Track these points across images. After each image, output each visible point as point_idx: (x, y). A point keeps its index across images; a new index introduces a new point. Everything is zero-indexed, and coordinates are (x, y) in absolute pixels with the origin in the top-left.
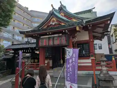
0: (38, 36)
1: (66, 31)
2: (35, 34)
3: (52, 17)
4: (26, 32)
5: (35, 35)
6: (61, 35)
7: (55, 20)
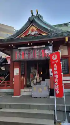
0: (14, 47)
1: (52, 42)
5: (11, 45)
6: (44, 46)
7: (34, 29)
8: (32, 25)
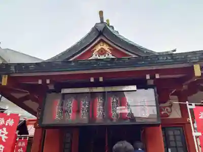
0: (51, 87)
2: (44, 78)
3: (99, 39)
4: (13, 69)
5: (44, 82)
6: (134, 88)
7: (106, 49)
8: (102, 40)
